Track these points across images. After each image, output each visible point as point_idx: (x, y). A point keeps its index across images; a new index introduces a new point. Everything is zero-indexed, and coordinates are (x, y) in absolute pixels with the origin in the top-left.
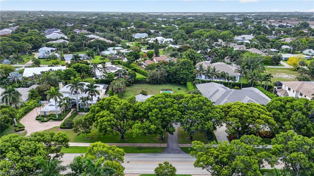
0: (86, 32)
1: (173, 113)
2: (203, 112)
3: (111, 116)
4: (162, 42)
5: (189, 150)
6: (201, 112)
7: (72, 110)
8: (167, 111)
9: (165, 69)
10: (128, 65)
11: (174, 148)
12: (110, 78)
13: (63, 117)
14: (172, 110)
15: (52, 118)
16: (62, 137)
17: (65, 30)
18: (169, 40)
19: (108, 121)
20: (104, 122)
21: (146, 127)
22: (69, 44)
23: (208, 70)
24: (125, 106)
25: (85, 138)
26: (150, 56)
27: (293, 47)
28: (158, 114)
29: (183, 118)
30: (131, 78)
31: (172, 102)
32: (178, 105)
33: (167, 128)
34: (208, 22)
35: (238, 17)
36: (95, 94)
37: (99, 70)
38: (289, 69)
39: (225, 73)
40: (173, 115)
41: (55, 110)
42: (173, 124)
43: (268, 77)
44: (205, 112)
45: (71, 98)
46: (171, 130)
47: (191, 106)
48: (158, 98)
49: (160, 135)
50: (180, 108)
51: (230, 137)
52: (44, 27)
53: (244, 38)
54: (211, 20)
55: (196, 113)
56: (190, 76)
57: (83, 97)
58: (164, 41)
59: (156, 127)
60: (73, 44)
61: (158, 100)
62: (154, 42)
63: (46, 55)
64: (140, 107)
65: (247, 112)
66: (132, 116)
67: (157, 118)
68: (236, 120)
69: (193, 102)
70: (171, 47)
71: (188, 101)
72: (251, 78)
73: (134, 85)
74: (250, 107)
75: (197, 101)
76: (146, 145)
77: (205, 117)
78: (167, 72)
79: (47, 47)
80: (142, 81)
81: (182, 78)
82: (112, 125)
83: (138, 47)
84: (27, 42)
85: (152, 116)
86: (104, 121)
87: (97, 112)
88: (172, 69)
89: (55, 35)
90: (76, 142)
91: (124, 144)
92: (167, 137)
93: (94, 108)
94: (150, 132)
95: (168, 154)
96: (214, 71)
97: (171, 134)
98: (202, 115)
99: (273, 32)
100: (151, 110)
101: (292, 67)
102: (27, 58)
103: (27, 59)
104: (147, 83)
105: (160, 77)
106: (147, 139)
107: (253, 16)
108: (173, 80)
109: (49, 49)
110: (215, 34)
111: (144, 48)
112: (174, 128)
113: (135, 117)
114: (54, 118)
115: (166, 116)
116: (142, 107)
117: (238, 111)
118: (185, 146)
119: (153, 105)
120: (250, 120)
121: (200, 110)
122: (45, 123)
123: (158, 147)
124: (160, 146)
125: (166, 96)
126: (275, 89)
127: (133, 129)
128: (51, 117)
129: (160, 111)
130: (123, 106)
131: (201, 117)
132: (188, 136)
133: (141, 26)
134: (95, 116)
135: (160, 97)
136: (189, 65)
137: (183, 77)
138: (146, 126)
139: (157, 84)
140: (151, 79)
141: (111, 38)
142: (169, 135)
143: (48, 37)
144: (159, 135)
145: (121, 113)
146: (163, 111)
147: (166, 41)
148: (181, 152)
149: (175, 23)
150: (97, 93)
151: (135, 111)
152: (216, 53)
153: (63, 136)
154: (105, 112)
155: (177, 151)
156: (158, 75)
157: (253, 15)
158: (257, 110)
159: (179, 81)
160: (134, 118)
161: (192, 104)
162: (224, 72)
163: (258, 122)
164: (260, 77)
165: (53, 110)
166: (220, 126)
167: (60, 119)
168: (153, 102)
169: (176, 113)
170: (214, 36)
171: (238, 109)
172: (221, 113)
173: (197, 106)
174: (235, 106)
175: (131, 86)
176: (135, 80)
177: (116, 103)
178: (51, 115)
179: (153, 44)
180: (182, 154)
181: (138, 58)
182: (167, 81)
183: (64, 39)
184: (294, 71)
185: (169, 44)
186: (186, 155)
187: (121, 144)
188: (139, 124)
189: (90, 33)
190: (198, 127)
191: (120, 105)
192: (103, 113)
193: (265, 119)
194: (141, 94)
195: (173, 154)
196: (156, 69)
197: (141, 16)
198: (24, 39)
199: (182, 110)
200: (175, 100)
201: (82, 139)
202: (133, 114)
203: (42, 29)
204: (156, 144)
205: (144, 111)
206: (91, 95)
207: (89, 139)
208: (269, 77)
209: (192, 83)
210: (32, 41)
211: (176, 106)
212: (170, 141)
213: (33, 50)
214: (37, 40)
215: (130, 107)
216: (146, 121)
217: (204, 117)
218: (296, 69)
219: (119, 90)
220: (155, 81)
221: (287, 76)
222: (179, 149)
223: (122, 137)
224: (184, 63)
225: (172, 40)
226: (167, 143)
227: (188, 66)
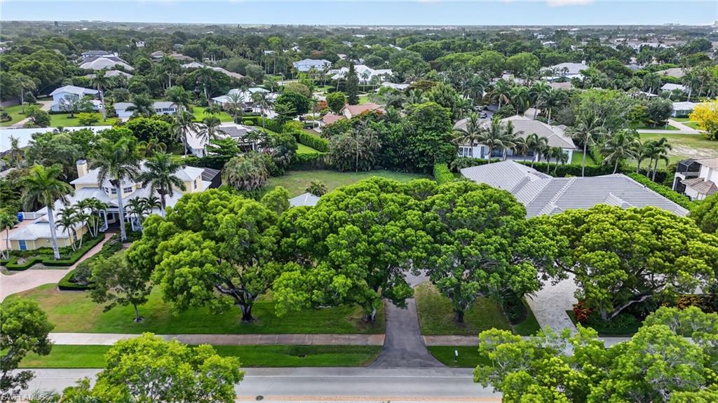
0: (180, 57)
1: (406, 237)
2: (503, 233)
3: (204, 248)
4: (365, 76)
5: (457, 355)
6: (496, 234)
7: (108, 236)
8: (384, 231)
9: (375, 130)
10: (277, 126)
11: (408, 348)
12: (225, 153)
13: (73, 257)
14: (403, 228)
15: (41, 258)
16: (19, 318)
17: (131, 54)
18: (382, 72)
19: (192, 264)
20: (181, 267)
21: (319, 283)
22: (132, 80)
23: (494, 129)
24: (250, 217)
25: (129, 319)
26: (336, 106)
27: (691, 86)
28: (357, 241)
29: (438, 253)
30: (284, 152)
31: (401, 204)
32: (420, 212)
33: (384, 287)
34: (475, 40)
35: (542, 32)
36: (170, 189)
37: (196, 131)
38: (694, 136)
39: (539, 137)
40: (406, 245)
41: (50, 236)
42: (405, 273)
43: (658, 148)
44: (508, 235)
45: (103, 200)
46: (401, 293)
47: (462, 216)
48: (358, 190)
49: (364, 307)
50: (428, 221)
51: (577, 314)
52: (79, 48)
53: (566, 68)
54: (481, 37)
55: (481, 236)
56: (442, 146)
57: (138, 198)
58: (372, 74)
59: (349, 282)
60: (142, 80)
61: (359, 198)
62: (345, 77)
63: (67, 103)
64: (299, 219)
65: (642, 234)
66: (276, 247)
67: (355, 255)
68: (610, 258)
69: (468, 203)
70: (389, 88)
71: (452, 202)
72: (612, 151)
73: (291, 173)
74: (647, 220)
75: (482, 200)
76: (319, 340)
77: (510, 249)
78: (382, 137)
79: (75, 85)
80: (313, 162)
81: (422, 154)
82: (206, 276)
83: (306, 86)
84: (25, 73)
85: (338, 246)
86: (179, 265)
87: (165, 238)
88: (395, 129)
89: (102, 62)
90: (100, 330)
91: (250, 337)
92: (384, 314)
93: (155, 224)
94: (331, 298)
95: (389, 370)
96: (510, 133)
97: (398, 306)
98: (501, 244)
99: (631, 58)
100: (333, 229)
101: (704, 131)
102: (21, 112)
103: (20, 114)
104: (327, 168)
105: (363, 151)
106: (325, 320)
107: (574, 31)
108: (396, 159)
109: (81, 91)
110: (496, 59)
111: (322, 93)
112: (408, 286)
113: (283, 252)
114: (46, 259)
115: (381, 246)
116: (308, 219)
117: (613, 229)
118: (441, 341)
119: (340, 214)
120: (659, 260)
121: (492, 228)
122: (19, 274)
123: (357, 346)
124: (364, 344)
125: (380, 187)
126: (679, 179)
127: (277, 290)
128: (38, 257)
129: (364, 231)
130: (245, 216)
131: (497, 250)
132: (448, 312)
133: (316, 46)
134: (157, 250)
135: (362, 190)
136: (440, 118)
137: (424, 151)
138: (319, 278)
139: (355, 171)
140: (337, 158)
141: (239, 69)
142: (391, 306)
143: (84, 66)
144: (361, 309)
145: (236, 238)
146: (373, 233)
147: (377, 75)
148: (432, 363)
149: (395, 42)
150: (177, 185)
151: (285, 232)
152: (507, 95)
153: (21, 315)
154: (187, 237)
155: (419, 360)
156: (355, 145)
157: (574, 29)
158: (672, 227)
159: (413, 164)
160: (282, 256)
161: (465, 210)
162: (537, 136)
163: (683, 263)
164: (634, 148)
165: (47, 236)
166: (556, 277)
167: (65, 261)
168: (341, 205)
169: (414, 238)
170: (493, 64)
171: (611, 224)
172: (558, 237)
173: (483, 214)
174: (601, 216)
175: (282, 175)
176: (294, 158)
177: (225, 207)
178: (40, 251)
179: (345, 81)
180: (432, 370)
181: (306, 111)
182: (381, 164)
183: (122, 69)
184: (709, 139)
185: (382, 82)
186: (449, 373)
187: (241, 337)
188: (297, 274)
189: (191, 59)
190: (487, 279)
191: (236, 214)
192: (181, 239)
193: (708, 254)
194: (308, 194)
195: (404, 370)
196: (351, 130)
197: (316, 30)
198: (15, 66)
199: (434, 226)
200: (409, 197)
201: (121, 323)
202: (278, 242)
203: (73, 51)
204: (353, 337)
205: (313, 232)
206: (160, 192)
207: (142, 322)
208: (661, 148)
209: (449, 167)
210: (38, 70)
211: (413, 216)
212: (392, 326)
213: (41, 94)
214: (49, 68)
215: (271, 220)
216: (319, 263)
217: (505, 251)
218: (712, 136)
219: (246, 183)
220: (347, 163)
221: (696, 151)
222: (424, 352)
223: (247, 316)
224: (426, 114)
225: (389, 72)
226: (383, 331)
227: (438, 121)
